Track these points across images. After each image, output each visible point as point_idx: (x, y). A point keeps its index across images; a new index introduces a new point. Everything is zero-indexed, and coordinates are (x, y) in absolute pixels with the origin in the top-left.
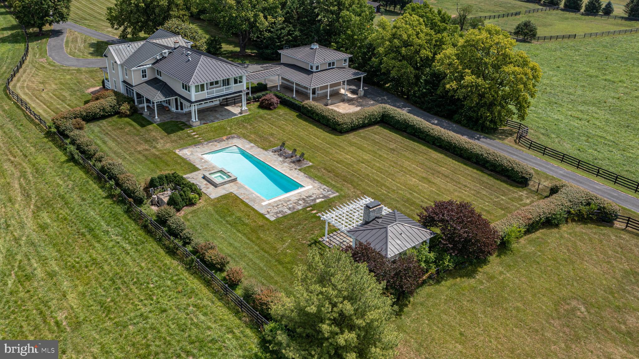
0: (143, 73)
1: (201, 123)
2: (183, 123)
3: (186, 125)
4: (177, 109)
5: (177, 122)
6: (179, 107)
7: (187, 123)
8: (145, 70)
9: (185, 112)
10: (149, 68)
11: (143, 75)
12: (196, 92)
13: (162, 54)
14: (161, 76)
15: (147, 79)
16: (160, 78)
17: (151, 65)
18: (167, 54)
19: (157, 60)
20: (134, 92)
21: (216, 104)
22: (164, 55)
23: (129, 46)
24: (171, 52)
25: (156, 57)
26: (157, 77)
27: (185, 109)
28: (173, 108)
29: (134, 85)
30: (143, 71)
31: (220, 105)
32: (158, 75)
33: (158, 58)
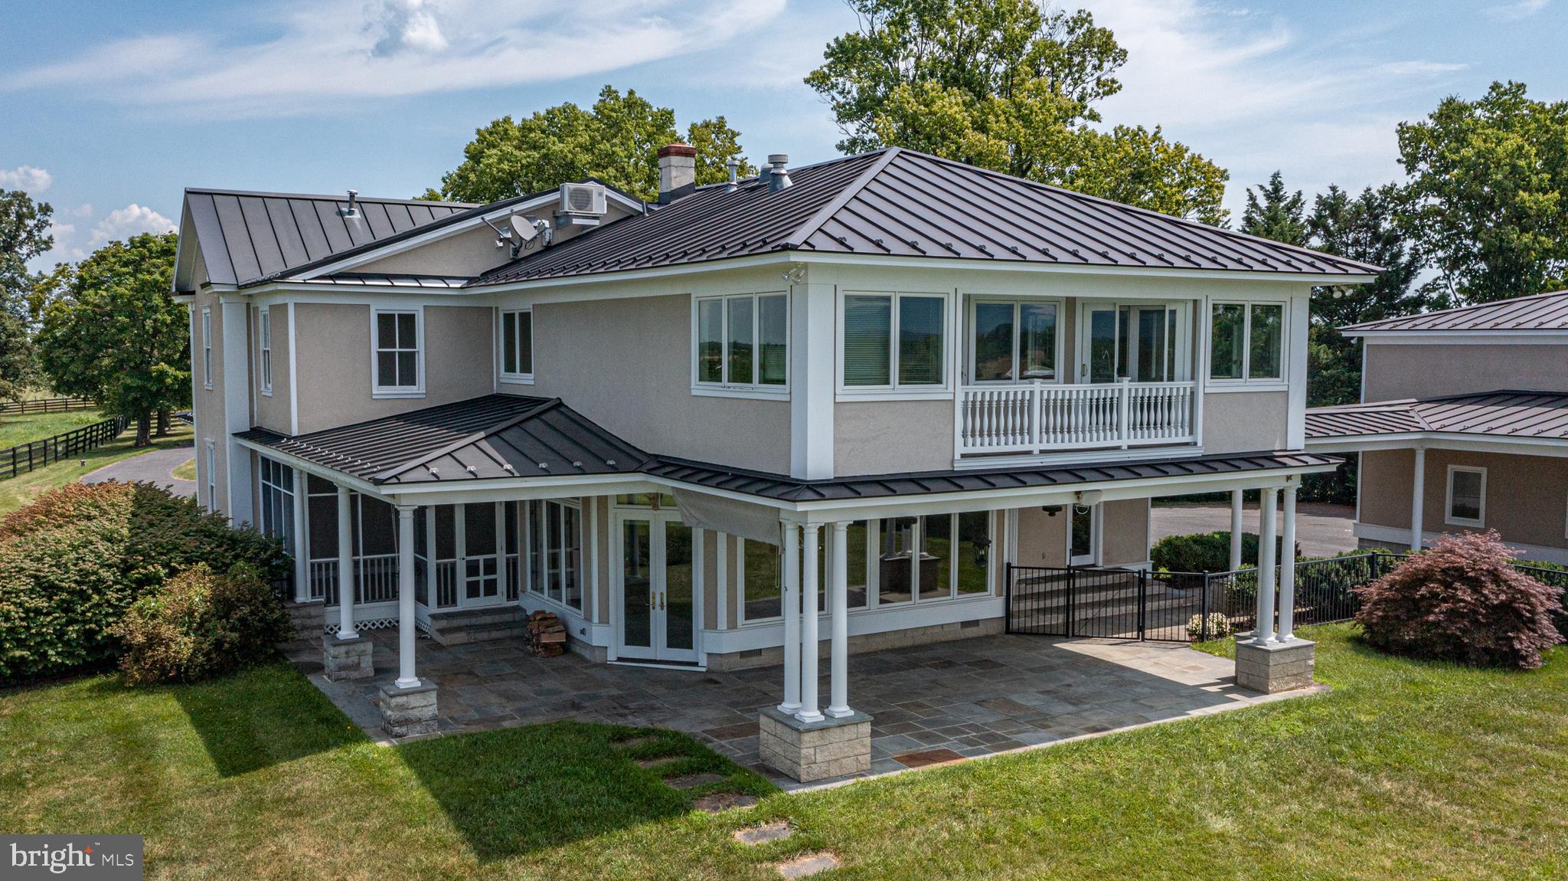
0: (386, 339)
1: (876, 753)
2: (682, 745)
3: (717, 764)
4: (637, 634)
5: (621, 736)
6: (659, 620)
7: (729, 748)
8: (408, 320)
9: (703, 661)
10: (440, 311)
11: (385, 360)
12: (849, 380)
13: (557, 204)
14: (526, 368)
15: (415, 394)
16: (521, 383)
17: (457, 285)
18: (599, 207)
19: (516, 251)
20: (296, 494)
21: (976, 623)
22: (574, 211)
23: (341, 213)
24: (631, 216)
25: (505, 222)
26: (500, 384)
27: (709, 635)
28: (604, 620)
29: (295, 432)
30: (385, 320)
31: (1008, 631)
32: (510, 367)
33: (525, 229)
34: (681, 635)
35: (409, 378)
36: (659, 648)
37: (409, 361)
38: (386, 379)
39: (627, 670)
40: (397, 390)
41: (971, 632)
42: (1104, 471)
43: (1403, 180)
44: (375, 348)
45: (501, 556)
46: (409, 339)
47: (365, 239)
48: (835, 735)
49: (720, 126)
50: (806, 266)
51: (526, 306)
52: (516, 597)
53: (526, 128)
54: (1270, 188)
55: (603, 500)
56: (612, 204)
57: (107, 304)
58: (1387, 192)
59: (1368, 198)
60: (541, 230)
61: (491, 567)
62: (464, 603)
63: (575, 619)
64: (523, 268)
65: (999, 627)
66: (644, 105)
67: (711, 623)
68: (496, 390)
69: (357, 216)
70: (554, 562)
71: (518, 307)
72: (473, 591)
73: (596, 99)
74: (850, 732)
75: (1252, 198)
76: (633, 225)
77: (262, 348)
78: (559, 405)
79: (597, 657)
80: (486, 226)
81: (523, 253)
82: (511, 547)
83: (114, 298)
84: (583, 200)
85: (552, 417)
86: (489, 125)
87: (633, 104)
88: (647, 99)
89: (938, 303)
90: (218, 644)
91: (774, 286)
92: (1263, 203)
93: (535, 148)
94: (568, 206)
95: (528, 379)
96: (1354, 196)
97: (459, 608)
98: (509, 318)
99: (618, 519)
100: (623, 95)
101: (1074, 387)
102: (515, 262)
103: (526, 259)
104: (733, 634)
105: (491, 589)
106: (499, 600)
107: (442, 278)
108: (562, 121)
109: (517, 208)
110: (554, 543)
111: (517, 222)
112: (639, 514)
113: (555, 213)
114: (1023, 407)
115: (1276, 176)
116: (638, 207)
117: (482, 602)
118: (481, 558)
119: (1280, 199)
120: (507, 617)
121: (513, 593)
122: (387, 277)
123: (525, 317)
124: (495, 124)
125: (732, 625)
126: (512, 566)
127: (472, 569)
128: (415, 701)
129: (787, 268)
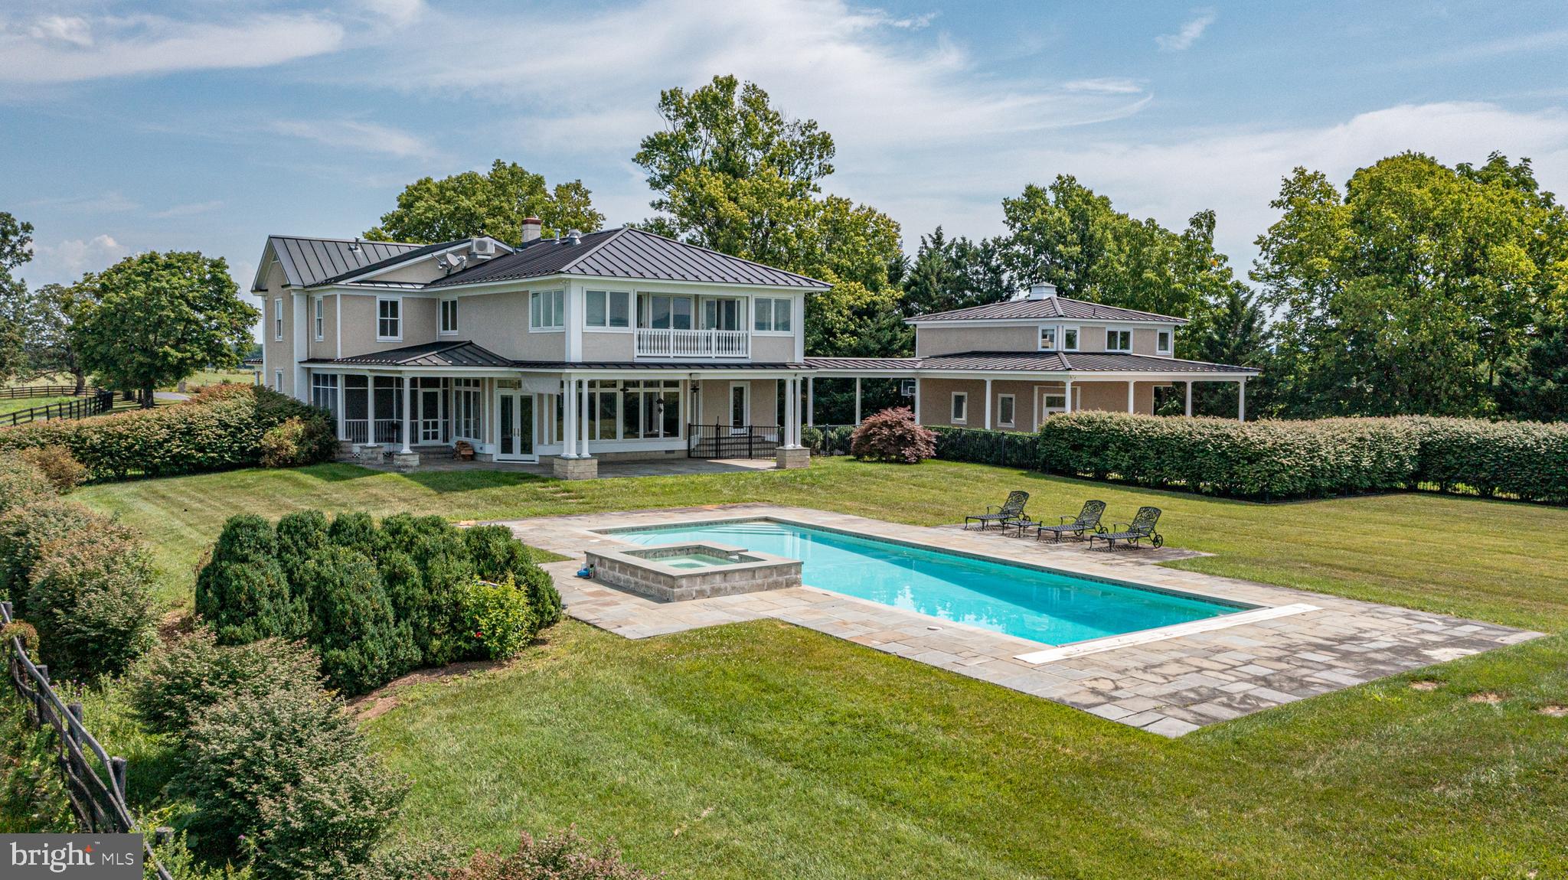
0: (383, 313)
3: (536, 477)
6: (517, 444)
8: (395, 305)
9: (537, 459)
10: (411, 298)
11: (383, 324)
12: (589, 323)
13: (469, 248)
14: (454, 327)
15: (398, 340)
16: (451, 335)
17: (420, 287)
18: (491, 250)
19: (449, 271)
20: (339, 388)
21: (673, 452)
22: (478, 252)
23: (351, 249)
24: (507, 254)
25: (444, 256)
26: (440, 337)
27: (540, 447)
28: (491, 441)
29: (339, 357)
30: (383, 304)
31: (689, 456)
32: (445, 328)
33: (454, 261)
34: (527, 448)
35: (394, 333)
36: (517, 455)
37: (394, 324)
38: (383, 332)
39: (502, 464)
40: (389, 338)
41: (671, 456)
42: (701, 366)
43: (1007, 233)
44: (378, 317)
45: (440, 420)
46: (395, 313)
47: (364, 263)
48: (582, 462)
49: (577, 187)
50: (570, 279)
51: (455, 298)
52: (447, 441)
53: (441, 187)
54: (935, 237)
55: (491, 380)
56: (497, 248)
57: (126, 304)
58: (996, 241)
59: (985, 245)
60: (462, 261)
61: (435, 425)
62: (422, 442)
63: (476, 444)
64: (452, 280)
65: (685, 455)
66: (523, 173)
67: (541, 442)
68: (437, 340)
69: (359, 250)
70: (467, 425)
71: (449, 298)
72: (426, 437)
73: (490, 169)
74: (588, 462)
75: (924, 242)
76: (507, 259)
77: (316, 317)
78: (471, 343)
79: (488, 459)
80: (434, 258)
81: (452, 272)
82: (446, 416)
83: (131, 299)
84: (482, 246)
85: (467, 347)
86: (415, 183)
87: (516, 174)
88: (525, 169)
89: (626, 295)
90: (310, 450)
91: (559, 287)
92: (930, 245)
93: (448, 202)
94: (475, 250)
95: (455, 333)
96: (977, 244)
97: (419, 445)
98: (445, 304)
99: (499, 393)
100: (508, 165)
101: (699, 331)
102: (448, 276)
103: (454, 275)
104: (551, 447)
105: (435, 436)
106: (439, 442)
107: (412, 284)
108: (466, 184)
109: (449, 250)
110: (468, 415)
111: (450, 257)
112: (507, 392)
113: (468, 252)
114: (667, 338)
115: (939, 229)
116: (511, 250)
117: (431, 442)
118: (431, 421)
119: (941, 244)
120: (444, 450)
121: (446, 439)
122: (386, 283)
123: (454, 303)
124: (420, 183)
125: (551, 442)
126: (446, 425)
127: (426, 426)
128: (410, 458)
129: (561, 280)
